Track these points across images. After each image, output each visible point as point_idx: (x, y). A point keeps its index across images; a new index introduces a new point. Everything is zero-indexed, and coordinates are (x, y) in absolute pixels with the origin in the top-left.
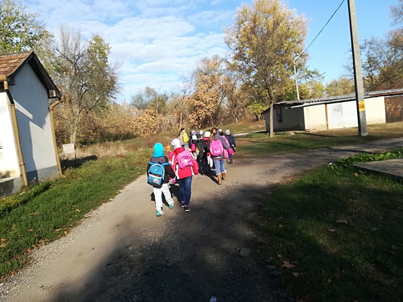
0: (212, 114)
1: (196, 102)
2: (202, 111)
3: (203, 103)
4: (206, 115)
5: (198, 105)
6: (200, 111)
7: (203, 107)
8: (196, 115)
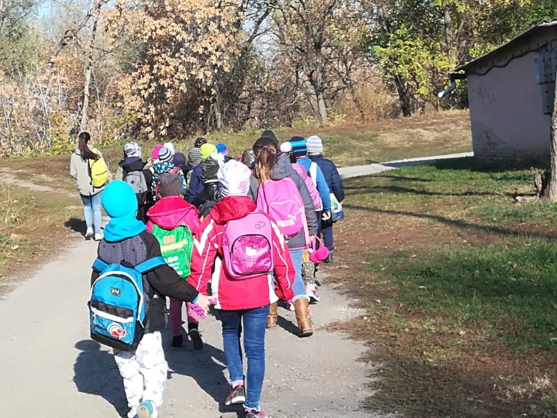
0: (216, 77)
1: (151, 23)
2: (174, 62)
3: (178, 28)
4: (192, 82)
5: (160, 39)
6: (169, 64)
7: (180, 45)
8: (148, 76)
